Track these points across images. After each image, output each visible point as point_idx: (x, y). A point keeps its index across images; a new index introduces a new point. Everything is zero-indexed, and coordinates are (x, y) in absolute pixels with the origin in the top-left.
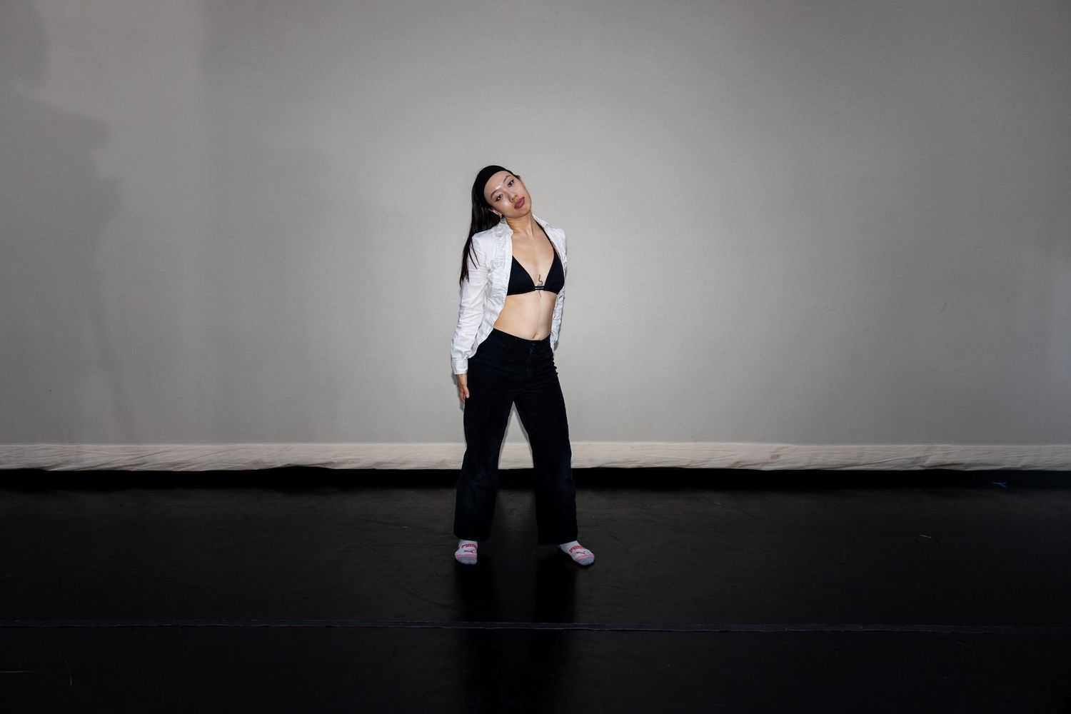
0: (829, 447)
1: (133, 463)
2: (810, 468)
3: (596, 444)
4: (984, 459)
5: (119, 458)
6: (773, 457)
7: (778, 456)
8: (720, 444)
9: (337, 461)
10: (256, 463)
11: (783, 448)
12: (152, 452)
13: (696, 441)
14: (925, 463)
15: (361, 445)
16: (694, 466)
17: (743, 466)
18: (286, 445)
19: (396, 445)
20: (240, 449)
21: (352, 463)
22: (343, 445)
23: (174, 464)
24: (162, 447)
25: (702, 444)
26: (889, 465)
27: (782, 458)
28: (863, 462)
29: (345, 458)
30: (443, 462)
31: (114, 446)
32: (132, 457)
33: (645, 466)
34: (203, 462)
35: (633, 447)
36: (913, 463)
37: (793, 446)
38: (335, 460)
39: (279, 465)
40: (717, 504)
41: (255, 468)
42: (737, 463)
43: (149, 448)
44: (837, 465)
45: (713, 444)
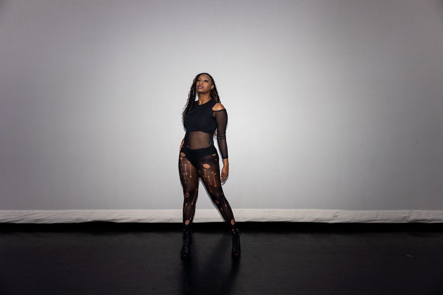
0: (360, 212)
1: (17, 220)
2: (352, 222)
3: (246, 210)
4: (438, 217)
5: (10, 217)
6: (334, 217)
7: (336, 216)
8: (308, 210)
9: (118, 219)
10: (78, 219)
11: (338, 212)
12: (27, 215)
13: (296, 208)
14: (409, 219)
15: (130, 211)
16: (295, 221)
17: (319, 221)
18: (93, 211)
19: (148, 210)
20: (71, 212)
21: (126, 219)
22: (121, 210)
23: (37, 220)
24: (32, 212)
25: (299, 210)
26: (391, 220)
27: (339, 217)
28: (378, 219)
29: (123, 217)
30: (170, 219)
31: (8, 211)
32: (17, 216)
33: (271, 221)
34: (52, 219)
35: (265, 212)
36: (402, 220)
37: (344, 211)
38: (118, 218)
39: (90, 220)
40: (307, 239)
41: (78, 222)
42: (317, 219)
43: (25, 212)
44: (366, 220)
45: (305, 210)
